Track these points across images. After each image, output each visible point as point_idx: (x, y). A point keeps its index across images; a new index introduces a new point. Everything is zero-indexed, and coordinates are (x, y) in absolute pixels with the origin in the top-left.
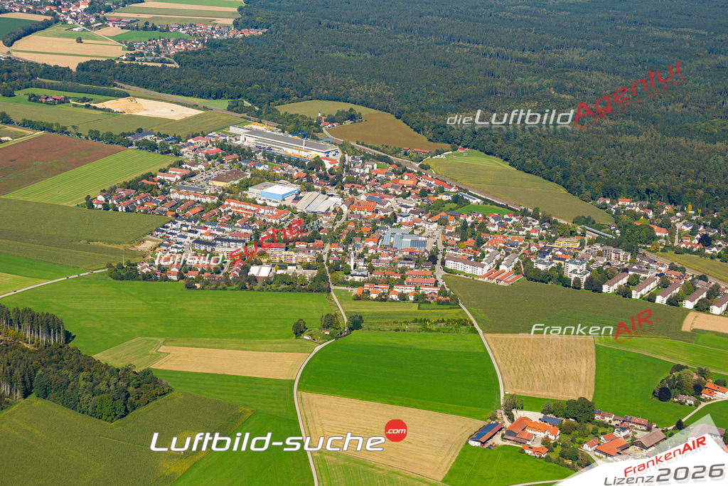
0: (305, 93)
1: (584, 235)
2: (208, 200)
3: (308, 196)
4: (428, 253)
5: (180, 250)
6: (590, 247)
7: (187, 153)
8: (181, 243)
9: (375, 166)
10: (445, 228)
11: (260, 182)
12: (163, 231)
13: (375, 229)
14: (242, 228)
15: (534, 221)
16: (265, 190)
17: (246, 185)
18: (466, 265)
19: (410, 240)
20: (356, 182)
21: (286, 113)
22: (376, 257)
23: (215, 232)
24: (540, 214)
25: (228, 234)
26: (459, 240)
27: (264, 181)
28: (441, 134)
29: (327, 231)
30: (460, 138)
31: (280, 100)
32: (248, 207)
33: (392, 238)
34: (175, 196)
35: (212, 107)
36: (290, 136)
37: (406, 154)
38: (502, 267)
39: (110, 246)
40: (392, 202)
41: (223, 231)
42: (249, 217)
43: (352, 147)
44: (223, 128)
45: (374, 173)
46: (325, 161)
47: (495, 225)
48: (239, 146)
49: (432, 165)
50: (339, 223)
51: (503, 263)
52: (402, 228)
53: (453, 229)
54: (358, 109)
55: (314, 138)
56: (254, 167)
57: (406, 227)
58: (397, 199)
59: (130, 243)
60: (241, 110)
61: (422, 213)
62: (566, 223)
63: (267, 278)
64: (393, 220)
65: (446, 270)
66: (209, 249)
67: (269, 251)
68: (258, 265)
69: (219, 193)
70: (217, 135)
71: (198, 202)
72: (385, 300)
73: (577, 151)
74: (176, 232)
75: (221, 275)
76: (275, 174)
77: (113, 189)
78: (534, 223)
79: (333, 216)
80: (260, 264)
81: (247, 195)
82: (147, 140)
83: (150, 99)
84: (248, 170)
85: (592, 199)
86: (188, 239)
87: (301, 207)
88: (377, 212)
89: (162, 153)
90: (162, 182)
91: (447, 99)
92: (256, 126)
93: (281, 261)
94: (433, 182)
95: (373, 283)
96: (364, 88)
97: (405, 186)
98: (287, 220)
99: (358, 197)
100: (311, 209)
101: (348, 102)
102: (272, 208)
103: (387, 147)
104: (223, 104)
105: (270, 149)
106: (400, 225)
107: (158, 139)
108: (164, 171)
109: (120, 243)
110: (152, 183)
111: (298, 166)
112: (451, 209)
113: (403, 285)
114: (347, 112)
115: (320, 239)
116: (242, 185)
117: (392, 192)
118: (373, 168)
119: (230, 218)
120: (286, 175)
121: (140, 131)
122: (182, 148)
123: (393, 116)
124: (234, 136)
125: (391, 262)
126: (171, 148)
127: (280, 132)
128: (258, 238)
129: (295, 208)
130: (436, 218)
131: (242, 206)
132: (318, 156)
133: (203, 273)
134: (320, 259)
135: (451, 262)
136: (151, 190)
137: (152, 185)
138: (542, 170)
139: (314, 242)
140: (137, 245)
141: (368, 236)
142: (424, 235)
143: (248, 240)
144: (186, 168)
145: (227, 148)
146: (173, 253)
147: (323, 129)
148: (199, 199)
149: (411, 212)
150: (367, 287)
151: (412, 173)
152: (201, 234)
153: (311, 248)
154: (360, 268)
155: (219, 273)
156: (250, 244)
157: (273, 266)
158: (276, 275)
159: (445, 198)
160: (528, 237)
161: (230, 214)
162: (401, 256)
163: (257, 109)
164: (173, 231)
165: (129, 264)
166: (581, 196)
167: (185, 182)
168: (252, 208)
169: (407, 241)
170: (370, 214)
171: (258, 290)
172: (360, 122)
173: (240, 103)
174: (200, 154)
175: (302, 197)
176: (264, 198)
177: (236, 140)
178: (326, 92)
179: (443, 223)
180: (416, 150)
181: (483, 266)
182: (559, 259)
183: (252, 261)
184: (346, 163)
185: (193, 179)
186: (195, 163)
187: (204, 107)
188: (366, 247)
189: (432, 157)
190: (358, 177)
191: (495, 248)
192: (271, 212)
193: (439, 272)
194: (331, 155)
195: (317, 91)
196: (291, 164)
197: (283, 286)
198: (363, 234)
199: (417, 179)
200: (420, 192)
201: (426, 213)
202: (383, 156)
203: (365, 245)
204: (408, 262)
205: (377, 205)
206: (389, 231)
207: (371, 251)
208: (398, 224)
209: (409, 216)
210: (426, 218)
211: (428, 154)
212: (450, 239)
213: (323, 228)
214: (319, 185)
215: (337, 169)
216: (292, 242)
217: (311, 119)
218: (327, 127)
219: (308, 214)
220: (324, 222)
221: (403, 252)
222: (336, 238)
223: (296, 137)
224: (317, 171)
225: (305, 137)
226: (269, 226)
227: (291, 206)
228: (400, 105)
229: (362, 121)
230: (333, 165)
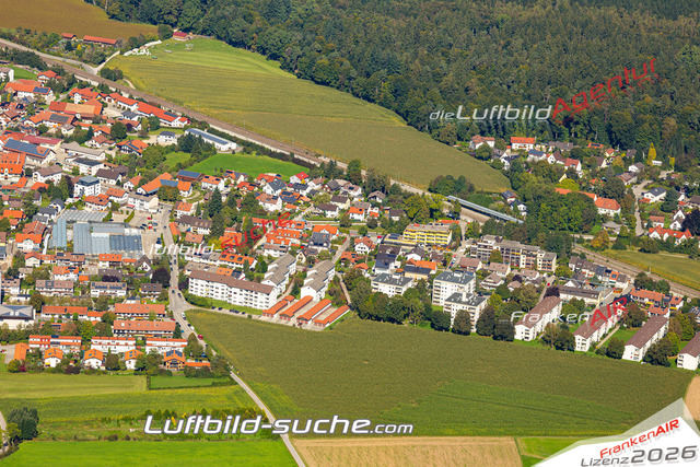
1: (455, 215)
4: (148, 262)
6: (474, 242)
9: (11, 74)
10: (176, 207)
13: (31, 214)
15: (351, 188)
18: (234, 290)
19: (107, 235)
22: (43, 274)
24: (364, 173)
26: (207, 232)
30: (176, 13)
33: (70, 232)
37: (69, 47)
38: (305, 292)
40: (56, 152)
45: (10, 90)
47: (275, 198)
49: (125, 71)
51: (306, 282)
52: (86, 209)
53: (192, 211)
57: (93, 206)
58: (67, 146)
61: (123, 175)
62: (421, 192)
64: (66, 191)
65: (191, 300)
72: (76, 371)
73: (417, 38)
78: (352, 193)
85: (459, 139)
88: (29, 174)
94: (134, 108)
95: (47, 333)
97: (78, 116)
103: (28, 32)
106: (82, 203)
112: (181, 167)
113: (110, 336)
117: (52, 131)
118: (8, 79)
125: (76, 285)
130: (155, 185)
135: (200, 282)
138: (350, 79)
141: (19, 229)
142: (133, 222)
149: (100, 173)
150: (34, 343)
151: (88, 89)
154: (13, 299)
159: (164, 141)
160: (345, 223)
162: (94, 271)
166: (435, 132)
169: (102, 236)
170: (16, 179)
179: (169, 196)
180: (87, 37)
181: (267, 291)
182: (417, 270)
189: (122, 53)
191: (283, 249)
193: (179, 306)
198: (8, 224)
199: (99, 100)
200: (112, 129)
201: (129, 174)
202: (24, 53)
203: (15, 249)
204: (112, 284)
205: (28, 159)
206: (61, 215)
207: (30, 262)
208: (76, 200)
209: (98, 182)
210: (132, 186)
211: (114, 45)
212: (188, 230)
221: (98, 261)
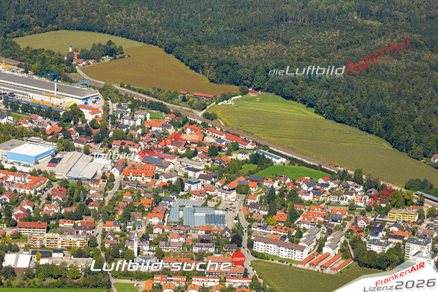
0: (49, 22)
1: (421, 203)
3: (67, 156)
4: (229, 231)
6: (432, 220)
9: (148, 116)
10: (247, 198)
11: (4, 140)
13: (158, 201)
15: (356, 187)
16: (12, 151)
18: (281, 248)
19: (204, 214)
21: (28, 48)
22: (164, 238)
24: (364, 177)
26: (266, 213)
27: (9, 139)
28: (226, 73)
29: (98, 204)
30: (250, 78)
31: (19, 30)
33: (181, 213)
36: (36, 78)
37: (184, 100)
38: (325, 250)
40: (174, 163)
43: (117, 92)
45: (147, 126)
46: (84, 110)
47: (309, 192)
49: (219, 114)
50: (111, 194)
51: (326, 244)
52: (192, 198)
53: (257, 200)
54: (118, 41)
55: (66, 80)
57: (196, 197)
58: (181, 160)
61: (215, 178)
62: (399, 189)
63: (28, 270)
64: (179, 188)
65: (255, 254)
67: (25, 232)
68: (14, 251)
73: (400, 94)
76: (23, 128)
78: (357, 189)
79: (103, 184)
80: (15, 250)
85: (425, 156)
87: (60, 172)
88: (157, 177)
91: (228, 28)
93: (43, 247)
94: (223, 137)
95: (165, 274)
96: (122, 15)
97: (189, 142)
98: (44, 190)
100: (74, 174)
101: (104, 32)
102: (24, 174)
103: (160, 90)
105: (12, 94)
106: (189, 195)
111: (50, 117)
112: (251, 173)
113: (204, 276)
114: (104, 46)
115: (90, 215)
117: (172, 151)
118: (146, 119)
120: (37, 130)
123: (162, 51)
125: (184, 245)
127: (22, 72)
128: (10, 215)
129: (53, 174)
130: (234, 184)
132: (75, 105)
134: (92, 243)
135: (261, 243)
138: (357, 119)
139: (82, 219)
141: (150, 210)
142: (221, 207)
147: (77, 67)
149: (201, 177)
150: (157, 280)
151: (195, 125)
153: (80, 228)
154: (145, 253)
157: (34, 253)
158: (38, 266)
159: (241, 157)
160: (352, 208)
162: (195, 236)
166: (410, 152)
169: (201, 215)
170: (149, 180)
171: (18, 287)
172: (121, 58)
175: (60, 159)
176: (12, 161)
178: (75, 19)
179: (243, 190)
180: (195, 94)
181: (302, 248)
182: (396, 237)
183: (6, 247)
184: (111, 113)
189: (217, 103)
190: (128, 131)
191: (313, 224)
192: (23, 179)
193: (249, 259)
194: (90, 102)
195: (63, 19)
196: (41, 115)
197: (49, 280)
198: (144, 207)
199: (202, 132)
200: (209, 150)
201: (219, 177)
202: (157, 103)
203: (148, 223)
204: (206, 244)
205: (157, 168)
206: (176, 202)
207: (156, 231)
208: (186, 193)
209: (199, 182)
210: (220, 185)
211: (212, 99)
212: (254, 212)
213: (92, 201)
214: (79, 142)
215: (101, 121)
216: (55, 219)
217: (60, 55)
218: (81, 65)
219: (71, 181)
220: (92, 192)
221: (198, 230)
222: (110, 214)
223: (43, 79)
224: (75, 123)
225: (55, 78)
226: (23, 199)
227: (48, 171)
228: (170, 35)
229: (124, 57)
230: (94, 116)
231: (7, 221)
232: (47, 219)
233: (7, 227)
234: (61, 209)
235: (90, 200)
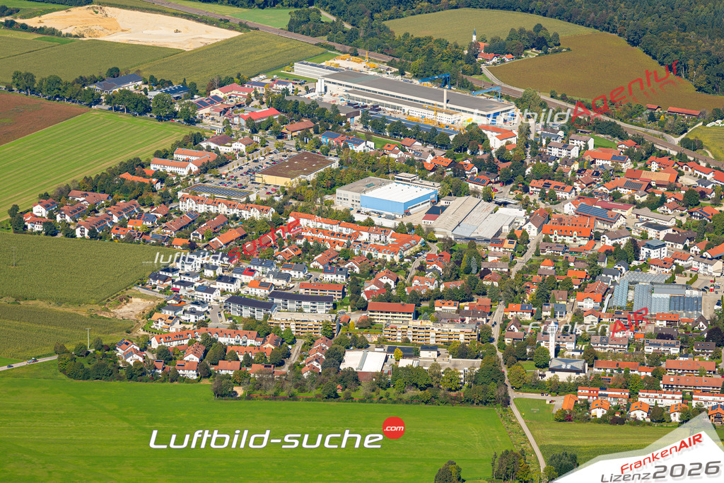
2: (255, 214)
3: (456, 205)
4: (705, 322)
5: (202, 318)
7: (210, 119)
8: (202, 303)
9: (591, 143)
11: (358, 177)
12: (165, 279)
13: (595, 274)
14: (325, 271)
16: (370, 194)
17: (331, 184)
19: (668, 296)
20: (552, 176)
21: (407, 35)
22: (601, 331)
23: (271, 280)
25: (296, 285)
27: (366, 176)
29: (498, 278)
31: (394, 8)
32: (336, 229)
33: (631, 293)
34: (187, 206)
35: (257, 24)
36: (416, 82)
37: (652, 118)
39: (60, 309)
40: (627, 217)
41: (287, 277)
42: (338, 248)
43: (543, 105)
44: (282, 67)
45: (588, 158)
46: (489, 134)
48: (314, 104)
49: (706, 141)
50: (521, 262)
52: (651, 271)
54: (553, 26)
55: (465, 85)
56: (346, 146)
57: (658, 268)
58: (638, 211)
59: (100, 303)
60: (316, 29)
61: (691, 239)
63: (379, 375)
64: (631, 254)
66: (260, 315)
67: (380, 318)
68: (360, 348)
69: (277, 199)
70: (268, 81)
71: (235, 218)
72: (621, 422)
74: (192, 280)
75: (285, 369)
76: (389, 160)
77: (64, 193)
79: (509, 247)
80: (363, 346)
81: (332, 203)
82: (129, 92)
83: (132, 8)
84: (334, 152)
86: (217, 295)
87: (443, 227)
88: (597, 237)
89: (160, 119)
90: (162, 178)
92: (346, 63)
93: (407, 341)
94: (710, 177)
95: (596, 386)
97: (653, 184)
98: (416, 254)
99: (557, 207)
100: (465, 231)
101: (532, 12)
102: (385, 230)
104: (279, 18)
105: (376, 108)
106: (647, 265)
107: (152, 90)
108: (165, 155)
109: (79, 303)
110: (141, 179)
111: (433, 144)
113: (658, 390)
114: (529, 33)
115: (484, 294)
116: (322, 183)
117: (626, 197)
118: (586, 147)
119: (300, 251)
120: (411, 163)
121: (114, 73)
122: (200, 108)
123: (623, 42)
124: (303, 81)
125: (630, 342)
126: (177, 108)
127: (395, 73)
128: (359, 292)
129: (431, 230)
130: (721, 250)
131: (324, 226)
132: (475, 124)
133: (249, 365)
134: (484, 336)
136: (139, 194)
137: (143, 184)
139: (472, 300)
140: (115, 306)
141: (581, 289)
142: (696, 285)
143: (337, 297)
144: (209, 149)
145: (289, 108)
146: (187, 322)
147: (483, 66)
148: (236, 211)
149: (668, 237)
150: (583, 394)
151: (666, 158)
152: (244, 284)
153: (467, 314)
154: (567, 354)
155: (281, 364)
156: (342, 304)
157: (391, 350)
158: (396, 370)
161: (300, 242)
162: (650, 329)
163: (348, 27)
164: (187, 279)
165: (100, 346)
167: (207, 176)
168: (344, 231)
169: (662, 297)
170: (584, 242)
171: (362, 401)
172: (557, 52)
173: (313, 16)
174: (236, 120)
175: (443, 208)
176: (368, 210)
177: (308, 91)
180: (671, 109)
183: (347, 340)
184: (532, 137)
185: (223, 170)
186: (226, 138)
187: (241, 24)
188: (579, 311)
189: (705, 124)
190: (556, 165)
192: (383, 238)
196: (420, 140)
197: (412, 392)
198: (571, 283)
199: (676, 169)
200: (685, 195)
201: (696, 239)
202: (606, 122)
203: (576, 307)
204: (666, 341)
205: (599, 223)
206: (625, 277)
207: (588, 320)
208: (641, 263)
209: (664, 245)
210: (699, 250)
211: (698, 117)
213: (489, 272)
214: (477, 182)
215: (514, 150)
216: (428, 300)
217: (457, 47)
218: (491, 63)
219: (459, 242)
220: (490, 259)
221: (655, 320)
222: (516, 293)
223: (428, 84)
224: (472, 153)
225: (446, 83)
226: (380, 268)
227: (423, 226)
228: (636, 16)
229: (560, 51)
230: (505, 141)
231: (353, 301)
232: (417, 299)
233: (353, 310)
234: (439, 285)
235: (487, 271)
